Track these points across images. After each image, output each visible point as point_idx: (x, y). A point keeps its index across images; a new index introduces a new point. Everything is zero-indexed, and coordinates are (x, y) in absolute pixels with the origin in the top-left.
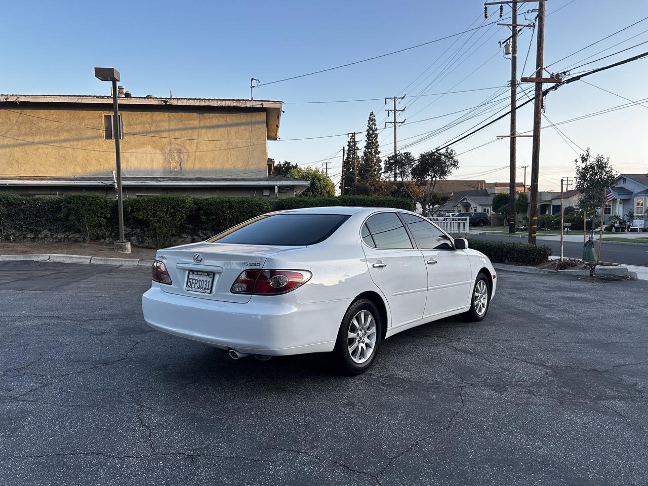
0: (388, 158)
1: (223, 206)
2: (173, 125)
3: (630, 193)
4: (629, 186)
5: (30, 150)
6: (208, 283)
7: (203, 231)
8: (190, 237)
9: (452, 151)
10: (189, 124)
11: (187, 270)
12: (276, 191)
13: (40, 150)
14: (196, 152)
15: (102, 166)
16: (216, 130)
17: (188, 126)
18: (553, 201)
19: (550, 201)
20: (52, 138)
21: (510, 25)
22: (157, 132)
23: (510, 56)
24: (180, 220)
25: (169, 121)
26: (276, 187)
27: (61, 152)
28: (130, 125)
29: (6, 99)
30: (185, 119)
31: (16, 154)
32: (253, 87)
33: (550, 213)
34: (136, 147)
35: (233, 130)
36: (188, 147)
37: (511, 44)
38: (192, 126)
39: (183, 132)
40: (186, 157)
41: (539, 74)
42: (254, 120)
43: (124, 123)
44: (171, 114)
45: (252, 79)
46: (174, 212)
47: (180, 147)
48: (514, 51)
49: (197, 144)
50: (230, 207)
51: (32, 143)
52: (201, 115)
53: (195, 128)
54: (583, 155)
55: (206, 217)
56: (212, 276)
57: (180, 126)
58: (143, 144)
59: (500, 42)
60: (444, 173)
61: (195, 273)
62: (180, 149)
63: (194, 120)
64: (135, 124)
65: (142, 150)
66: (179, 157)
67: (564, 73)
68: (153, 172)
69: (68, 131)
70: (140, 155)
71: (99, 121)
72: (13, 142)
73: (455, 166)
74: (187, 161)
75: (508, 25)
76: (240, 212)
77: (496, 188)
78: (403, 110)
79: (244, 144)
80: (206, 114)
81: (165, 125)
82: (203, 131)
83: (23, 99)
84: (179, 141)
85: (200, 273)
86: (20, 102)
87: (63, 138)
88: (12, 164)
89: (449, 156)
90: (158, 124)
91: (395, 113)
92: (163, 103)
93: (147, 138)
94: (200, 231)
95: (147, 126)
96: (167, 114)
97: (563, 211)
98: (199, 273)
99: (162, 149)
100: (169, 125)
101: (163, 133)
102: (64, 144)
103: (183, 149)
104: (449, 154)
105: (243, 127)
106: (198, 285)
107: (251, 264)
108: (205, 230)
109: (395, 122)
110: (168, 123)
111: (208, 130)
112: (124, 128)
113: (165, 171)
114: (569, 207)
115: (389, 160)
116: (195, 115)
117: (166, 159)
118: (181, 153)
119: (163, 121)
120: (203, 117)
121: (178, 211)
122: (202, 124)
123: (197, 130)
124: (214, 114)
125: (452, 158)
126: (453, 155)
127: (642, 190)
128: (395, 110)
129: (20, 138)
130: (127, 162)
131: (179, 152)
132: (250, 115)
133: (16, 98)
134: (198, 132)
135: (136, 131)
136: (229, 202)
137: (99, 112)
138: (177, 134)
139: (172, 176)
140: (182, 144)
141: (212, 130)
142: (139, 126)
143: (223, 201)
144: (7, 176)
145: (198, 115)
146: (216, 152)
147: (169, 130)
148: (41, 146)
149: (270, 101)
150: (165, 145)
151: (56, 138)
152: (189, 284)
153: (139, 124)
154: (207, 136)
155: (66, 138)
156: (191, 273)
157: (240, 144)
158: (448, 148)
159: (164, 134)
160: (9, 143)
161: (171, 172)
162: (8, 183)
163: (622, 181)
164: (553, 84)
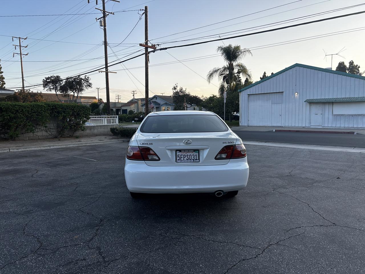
0: (46, 78)
3: (159, 104)
4: (158, 101)
6: (195, 156)
9: (88, 77)
11: (174, 150)
18: (122, 107)
19: (121, 107)
21: (102, 10)
23: (103, 27)
33: (121, 113)
37: (103, 21)
41: (146, 43)
48: (105, 26)
54: (175, 86)
56: (198, 152)
59: (96, 19)
60: (81, 90)
61: (182, 151)
67: (158, 45)
73: (90, 86)
75: (101, 10)
77: (82, 99)
78: (26, 47)
85: (188, 151)
89: (87, 80)
91: (20, 48)
97: (128, 112)
98: (186, 151)
104: (86, 79)
106: (186, 158)
107: (229, 143)
109: (21, 54)
114: (131, 110)
115: (46, 80)
125: (88, 82)
126: (89, 80)
127: (164, 103)
128: (20, 46)
152: (178, 158)
156: (177, 152)
158: (86, 76)
163: (155, 98)
164: (153, 50)
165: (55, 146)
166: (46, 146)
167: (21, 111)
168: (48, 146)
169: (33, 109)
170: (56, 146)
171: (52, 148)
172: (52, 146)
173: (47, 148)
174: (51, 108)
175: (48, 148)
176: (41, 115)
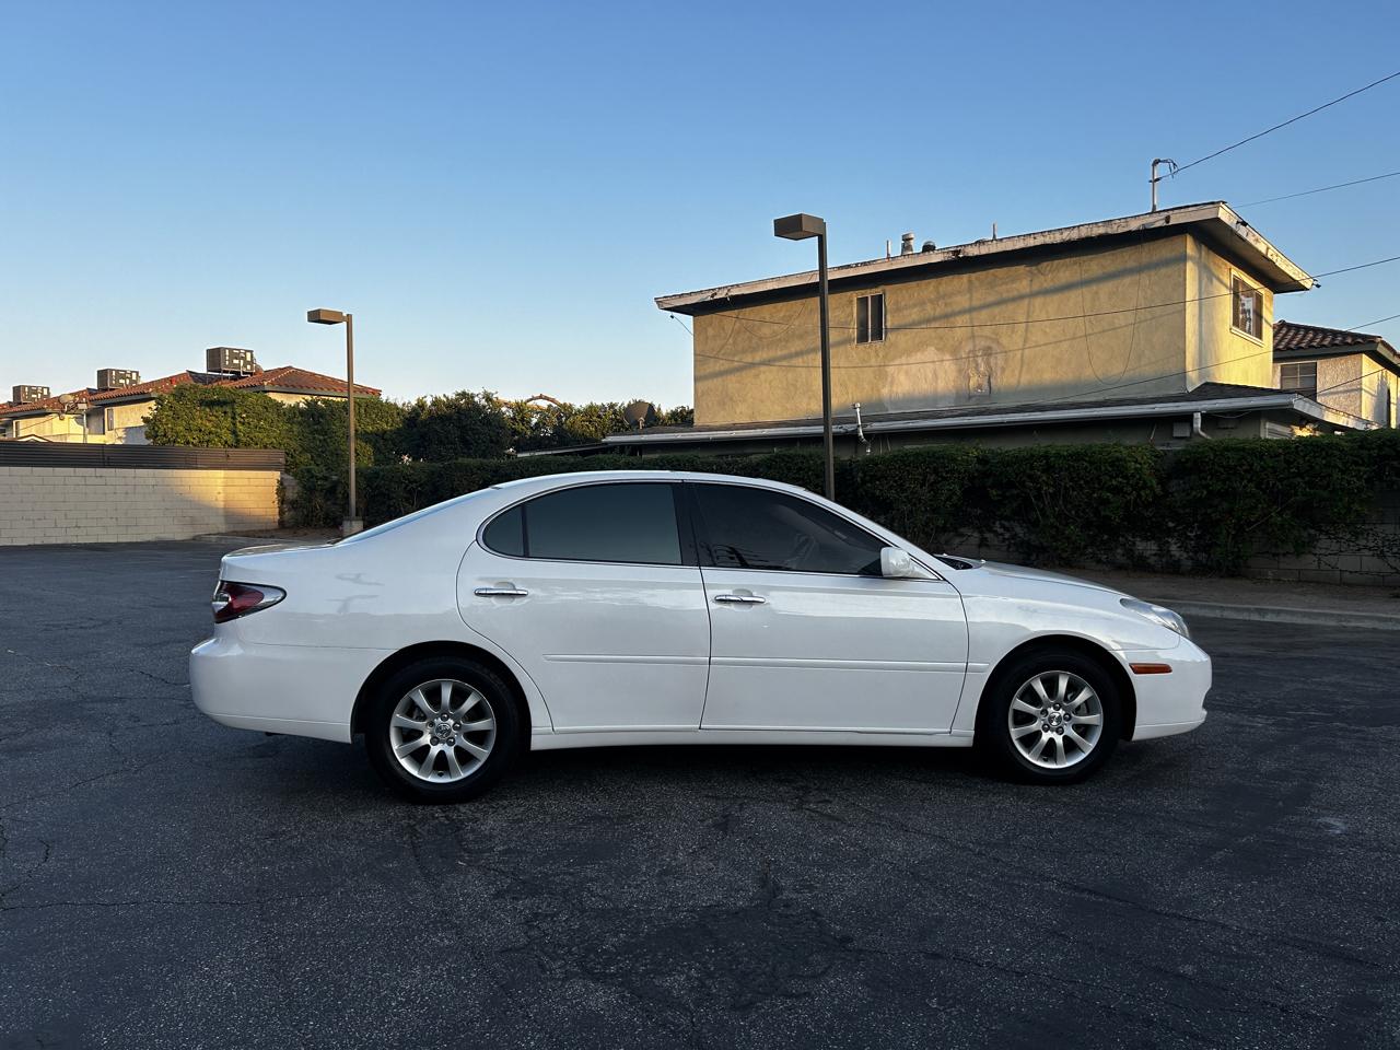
1: (1032, 468)
2: (979, 297)
5: (748, 375)
7: (1003, 522)
8: (976, 534)
10: (1008, 291)
12: (1198, 424)
13: (762, 377)
14: (1023, 349)
15: (850, 396)
16: (1067, 294)
17: (1005, 295)
20: (779, 353)
22: (946, 316)
24: (949, 498)
25: (970, 290)
26: (1198, 416)
27: (790, 376)
28: (898, 310)
29: (712, 296)
30: (1000, 282)
31: (730, 386)
32: (1158, 180)
34: (908, 352)
35: (1105, 288)
36: (1005, 341)
38: (1015, 293)
39: (996, 310)
40: (1000, 362)
42: (1155, 259)
43: (888, 307)
44: (974, 276)
45: (1156, 162)
46: (935, 482)
47: (988, 343)
49: (1026, 330)
50: (1049, 469)
51: (752, 365)
52: (1034, 268)
53: (1021, 297)
55: (1000, 493)
57: (991, 299)
58: (921, 346)
62: (990, 348)
63: (1021, 279)
64: (906, 307)
65: (919, 356)
66: (988, 364)
68: (936, 398)
69: (801, 337)
70: (914, 368)
71: (848, 310)
72: (727, 365)
74: (1003, 369)
76: (1071, 480)
79: (1131, 317)
80: (1045, 264)
81: (962, 301)
82: (1038, 301)
83: (735, 292)
84: (987, 331)
86: (732, 297)
87: (793, 350)
88: (724, 404)
90: (949, 301)
92: (951, 256)
93: (927, 332)
94: (998, 523)
95: (929, 307)
96: (965, 277)
99: (955, 351)
100: (971, 299)
101: (958, 318)
102: (795, 362)
103: (994, 346)
105: (1127, 280)
108: (1009, 521)
110: (968, 296)
111: (1049, 298)
112: (889, 317)
113: (958, 396)
116: (1022, 269)
117: (960, 371)
118: (990, 354)
119: (959, 292)
120: (1039, 271)
121: (945, 479)
122: (1035, 288)
123: (1026, 301)
124: (1061, 261)
129: (736, 359)
130: (892, 383)
131: (988, 352)
132: (1146, 249)
133: (726, 291)
134: (1029, 304)
135: (909, 320)
136: (1046, 456)
137: (849, 294)
138: (984, 315)
139: (972, 406)
140: (994, 336)
141: (1056, 297)
142: (915, 310)
143: (1032, 456)
144: (718, 424)
145: (1028, 269)
146: (1065, 345)
147: (971, 310)
148: (763, 368)
149: (1188, 207)
150: (961, 343)
151: (785, 352)
153: (915, 306)
154: (1047, 312)
155: (798, 349)
157: (1121, 320)
159: (960, 320)
160: (722, 368)
161: (970, 397)
162: (711, 437)
165: (1287, 612)
166: (1248, 610)
167: (1245, 471)
168: (1257, 609)
169: (1292, 463)
170: (1292, 613)
171: (1269, 618)
172: (1273, 611)
173: (1247, 618)
174: (1375, 453)
175: (1255, 617)
176: (1328, 485)
